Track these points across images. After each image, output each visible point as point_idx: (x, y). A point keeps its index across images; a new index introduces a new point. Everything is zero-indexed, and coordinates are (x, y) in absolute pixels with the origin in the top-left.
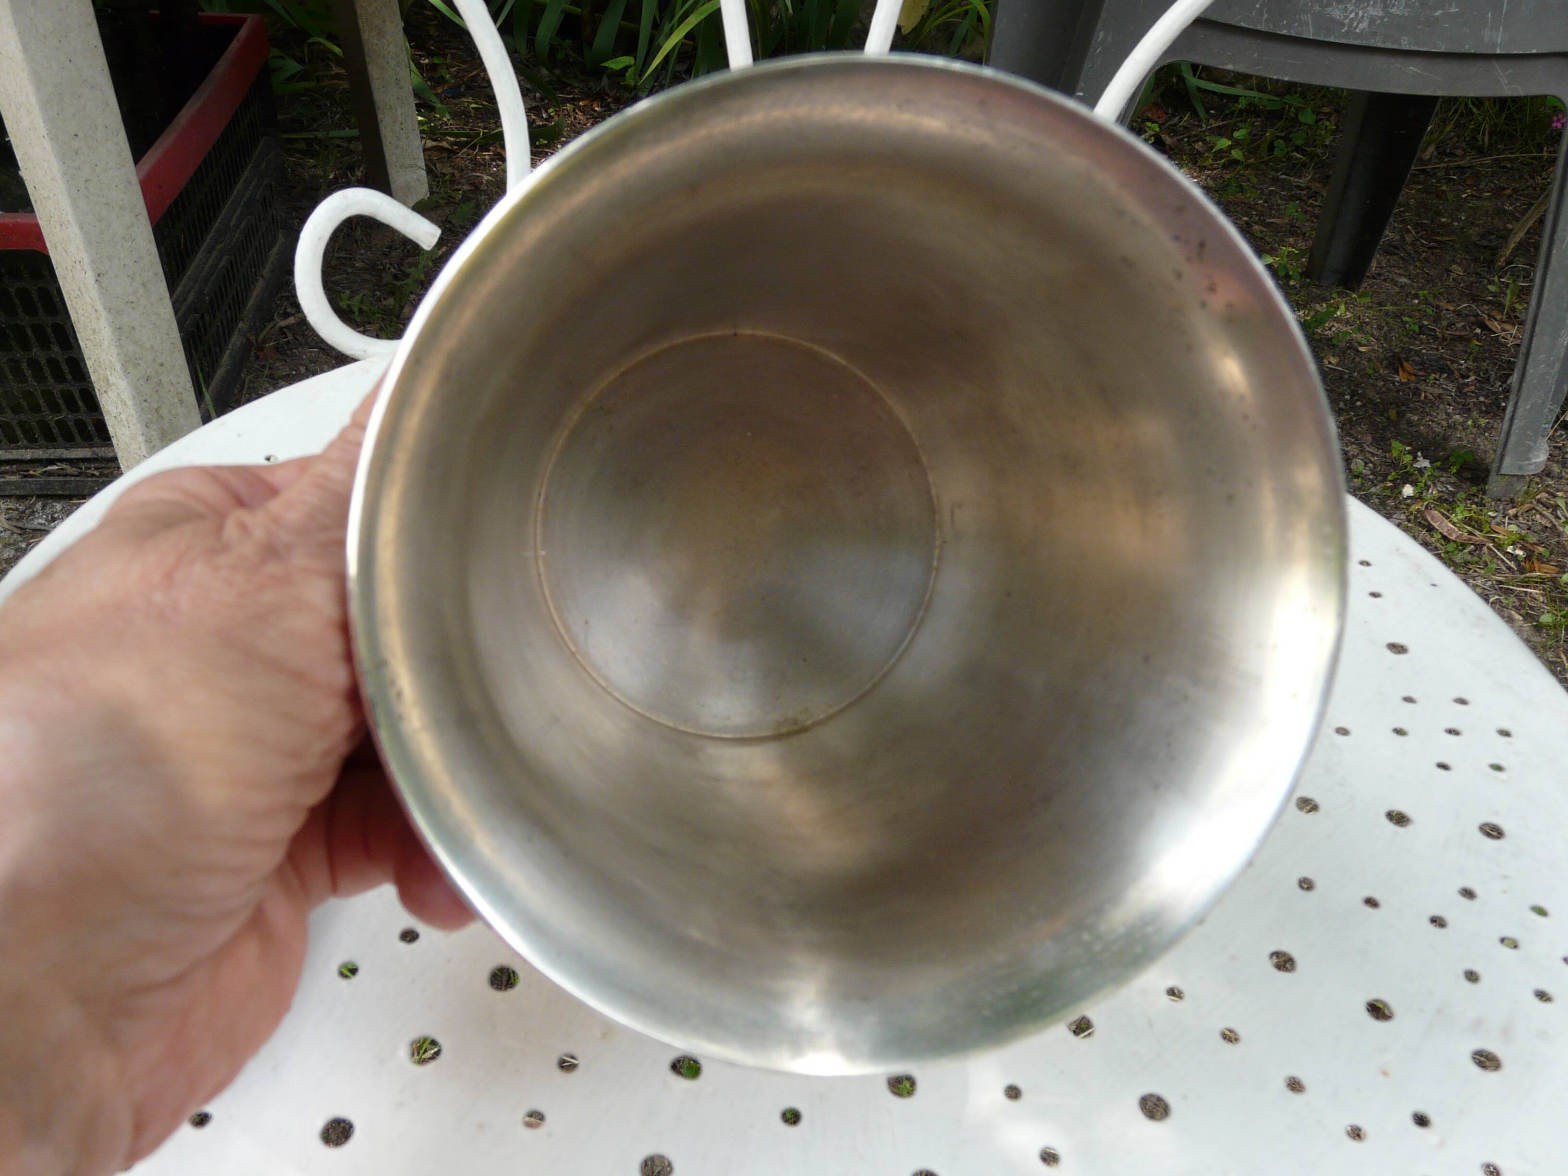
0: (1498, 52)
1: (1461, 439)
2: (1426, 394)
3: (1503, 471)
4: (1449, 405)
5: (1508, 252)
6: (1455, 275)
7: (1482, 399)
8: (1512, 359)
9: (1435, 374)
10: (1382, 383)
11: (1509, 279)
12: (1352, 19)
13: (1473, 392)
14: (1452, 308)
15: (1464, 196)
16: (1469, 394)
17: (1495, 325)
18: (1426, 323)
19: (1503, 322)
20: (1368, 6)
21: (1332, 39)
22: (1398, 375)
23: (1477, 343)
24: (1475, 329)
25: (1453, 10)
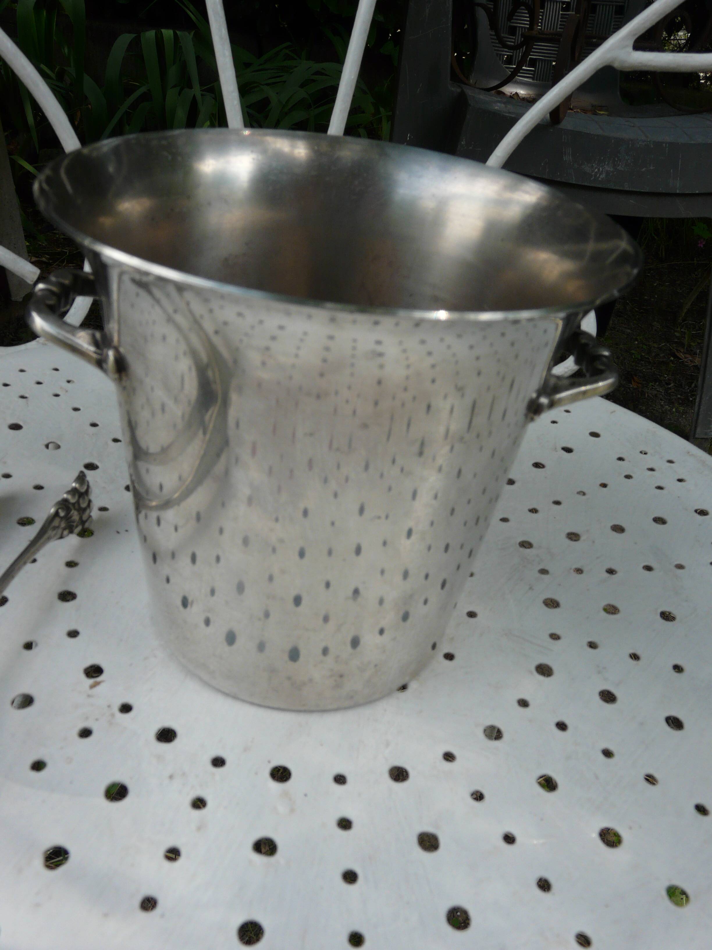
0: (678, 192)
1: (670, 419)
2: (649, 394)
3: (697, 436)
4: (661, 400)
5: (683, 314)
6: (656, 328)
7: (679, 396)
8: (693, 374)
9: (652, 383)
10: (623, 389)
11: (685, 330)
12: (596, 172)
13: (673, 392)
14: (656, 346)
15: (655, 284)
16: (672, 394)
17: (681, 355)
18: (644, 354)
19: (685, 353)
20: (604, 165)
21: (586, 184)
22: (632, 384)
23: (673, 365)
24: (670, 357)
25: (652, 168)
